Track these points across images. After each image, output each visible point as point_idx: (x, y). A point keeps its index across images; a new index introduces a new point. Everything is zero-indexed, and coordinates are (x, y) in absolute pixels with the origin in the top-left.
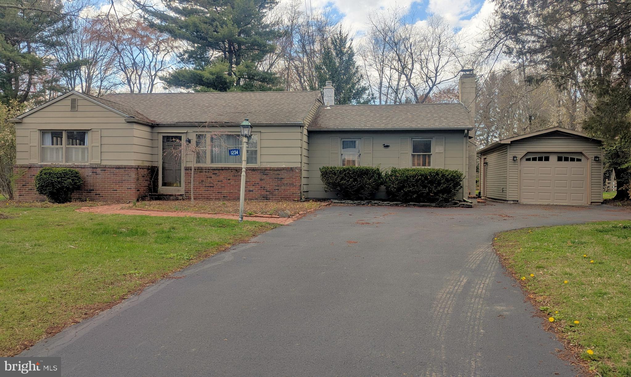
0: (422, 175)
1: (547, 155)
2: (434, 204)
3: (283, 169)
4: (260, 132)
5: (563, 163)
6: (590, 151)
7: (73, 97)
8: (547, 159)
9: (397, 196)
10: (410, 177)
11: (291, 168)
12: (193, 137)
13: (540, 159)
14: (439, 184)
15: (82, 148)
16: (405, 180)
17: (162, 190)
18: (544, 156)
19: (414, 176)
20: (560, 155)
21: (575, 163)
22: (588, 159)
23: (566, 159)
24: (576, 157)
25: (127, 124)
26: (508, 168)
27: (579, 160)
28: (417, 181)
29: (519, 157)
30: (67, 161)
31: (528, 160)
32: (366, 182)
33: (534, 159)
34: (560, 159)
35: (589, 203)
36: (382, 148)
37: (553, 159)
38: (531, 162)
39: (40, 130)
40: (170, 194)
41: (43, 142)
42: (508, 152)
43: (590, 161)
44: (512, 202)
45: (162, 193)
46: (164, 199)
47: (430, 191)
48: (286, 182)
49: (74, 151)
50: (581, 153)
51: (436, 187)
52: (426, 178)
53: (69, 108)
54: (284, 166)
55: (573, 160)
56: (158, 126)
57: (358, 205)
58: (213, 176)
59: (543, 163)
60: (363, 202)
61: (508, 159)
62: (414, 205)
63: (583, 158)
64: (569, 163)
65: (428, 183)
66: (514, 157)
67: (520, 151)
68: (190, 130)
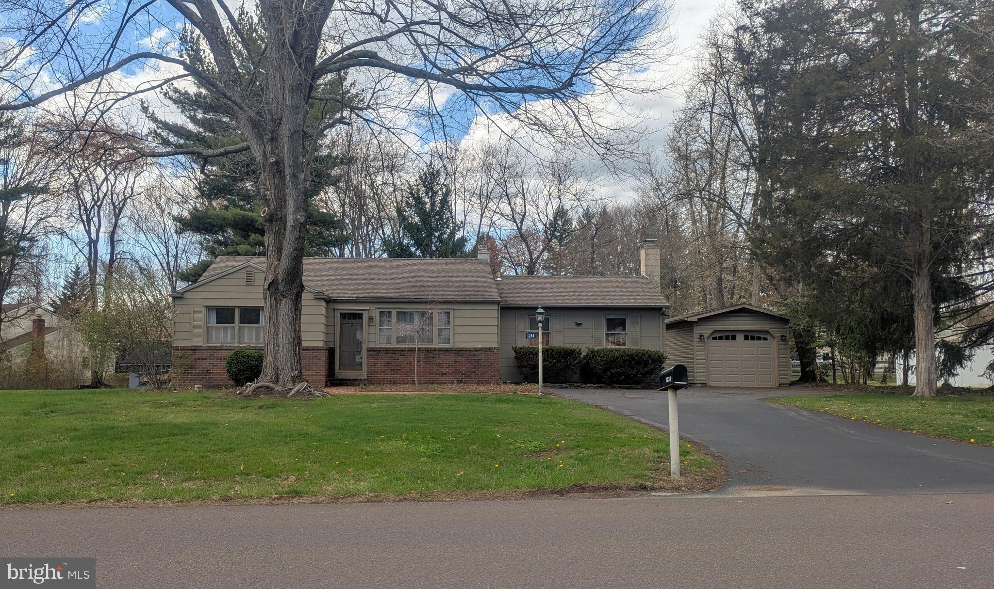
0: (629, 356)
1: (733, 334)
2: (639, 386)
3: (481, 349)
4: (453, 309)
5: (750, 342)
6: (776, 330)
7: (249, 269)
8: (734, 338)
9: (603, 378)
10: (617, 357)
11: (490, 349)
12: (376, 314)
13: (727, 338)
14: (646, 365)
15: (256, 327)
16: (611, 361)
17: (340, 373)
18: (730, 334)
19: (622, 356)
20: (746, 334)
21: (762, 342)
22: (774, 338)
23: (753, 338)
24: (762, 336)
25: (315, 301)
26: (695, 348)
27: (765, 339)
28: (624, 361)
29: (706, 335)
30: (239, 342)
31: (715, 338)
32: (571, 363)
33: (721, 338)
34: (746, 338)
35: (777, 385)
36: (574, 326)
37: (740, 337)
38: (718, 341)
39: (207, 307)
40: (355, 378)
41: (207, 321)
42: (694, 330)
43: (776, 340)
44: (700, 385)
45: (340, 377)
46: (348, 385)
47: (637, 373)
48: (483, 364)
49: (246, 331)
50: (767, 332)
51: (643, 368)
52: (633, 359)
53: (244, 282)
54: (480, 346)
55: (759, 339)
56: (335, 301)
57: (561, 388)
58: (400, 358)
59: (730, 341)
60: (564, 385)
61: (695, 337)
62: (619, 387)
63: (769, 337)
64: (756, 342)
65: (636, 364)
66: (701, 336)
67: (706, 330)
68: (373, 307)
